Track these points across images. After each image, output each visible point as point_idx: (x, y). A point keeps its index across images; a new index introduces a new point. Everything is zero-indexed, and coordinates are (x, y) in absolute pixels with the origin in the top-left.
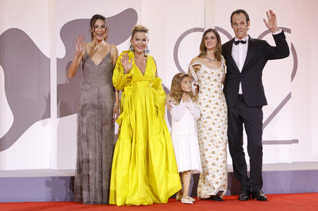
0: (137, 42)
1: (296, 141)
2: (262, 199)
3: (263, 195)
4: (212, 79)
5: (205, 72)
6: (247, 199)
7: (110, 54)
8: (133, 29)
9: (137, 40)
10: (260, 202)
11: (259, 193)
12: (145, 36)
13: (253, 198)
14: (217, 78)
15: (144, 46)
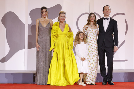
0: (61, 18)
1: (127, 60)
2: (112, 84)
3: (112, 82)
4: (92, 33)
5: (89, 30)
6: (105, 84)
7: (49, 23)
8: (60, 12)
9: (61, 17)
10: (111, 85)
11: (111, 82)
12: (64, 15)
13: (108, 84)
14: (95, 33)
15: (64, 19)
